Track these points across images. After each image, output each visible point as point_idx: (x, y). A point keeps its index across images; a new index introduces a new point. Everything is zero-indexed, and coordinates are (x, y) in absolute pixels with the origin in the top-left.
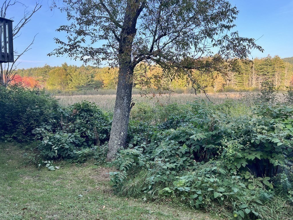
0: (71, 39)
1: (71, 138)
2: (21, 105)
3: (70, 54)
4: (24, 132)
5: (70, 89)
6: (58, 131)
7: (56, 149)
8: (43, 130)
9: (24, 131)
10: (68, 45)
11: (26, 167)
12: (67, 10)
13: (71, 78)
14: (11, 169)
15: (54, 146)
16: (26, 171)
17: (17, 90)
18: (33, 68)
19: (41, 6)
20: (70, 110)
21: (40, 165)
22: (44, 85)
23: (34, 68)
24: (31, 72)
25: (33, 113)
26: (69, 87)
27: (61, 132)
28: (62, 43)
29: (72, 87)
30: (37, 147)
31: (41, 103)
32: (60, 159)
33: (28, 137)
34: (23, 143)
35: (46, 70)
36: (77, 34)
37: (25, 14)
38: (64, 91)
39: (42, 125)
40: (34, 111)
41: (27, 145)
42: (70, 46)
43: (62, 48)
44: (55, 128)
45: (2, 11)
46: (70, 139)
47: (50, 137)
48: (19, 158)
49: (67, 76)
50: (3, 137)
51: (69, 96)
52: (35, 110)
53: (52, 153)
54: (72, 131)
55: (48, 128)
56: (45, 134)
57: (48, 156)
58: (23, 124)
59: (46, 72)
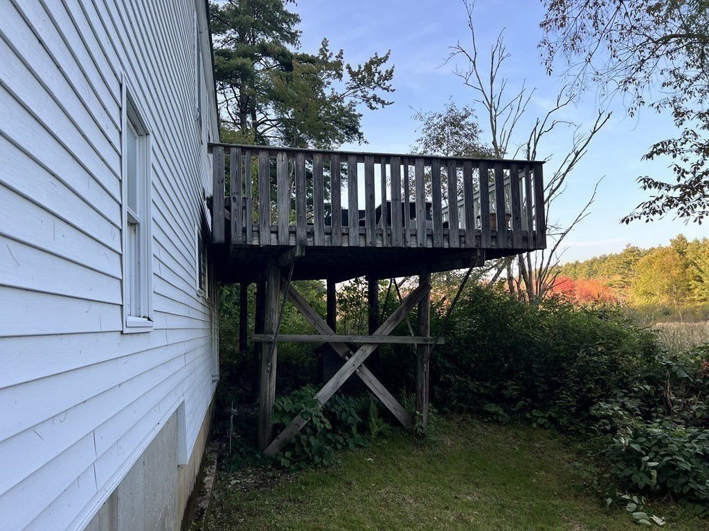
0: (684, 170)
1: (697, 443)
2: (566, 344)
3: (682, 208)
4: (573, 410)
5: (698, 304)
6: (657, 417)
7: (654, 468)
8: (616, 408)
9: (573, 406)
10: (675, 188)
11: (576, 496)
12: (674, 102)
13: (700, 274)
14: (543, 494)
15: (648, 458)
16: (577, 508)
17: (557, 310)
18: (598, 258)
19: (609, 115)
20: (693, 361)
21: (609, 501)
22: (624, 296)
23: (601, 258)
24: (593, 267)
25: (592, 365)
26: (695, 297)
27: (666, 420)
28: (659, 185)
29: (702, 298)
30: (603, 451)
31: (610, 341)
32: (665, 498)
33: (582, 421)
34: (569, 435)
35: (630, 260)
36: (702, 154)
37: (576, 141)
38: (678, 309)
39: (615, 395)
40: (595, 358)
41: (581, 441)
42: (683, 187)
43: (662, 197)
44: (650, 407)
45: (529, 148)
46: (695, 445)
47: (636, 431)
48: (560, 470)
49: (687, 270)
50: (528, 415)
51: (695, 322)
52: (598, 356)
53: (642, 475)
54: (700, 421)
55: (629, 405)
56: (622, 419)
57: (631, 481)
58: (570, 389)
59: (629, 263)
